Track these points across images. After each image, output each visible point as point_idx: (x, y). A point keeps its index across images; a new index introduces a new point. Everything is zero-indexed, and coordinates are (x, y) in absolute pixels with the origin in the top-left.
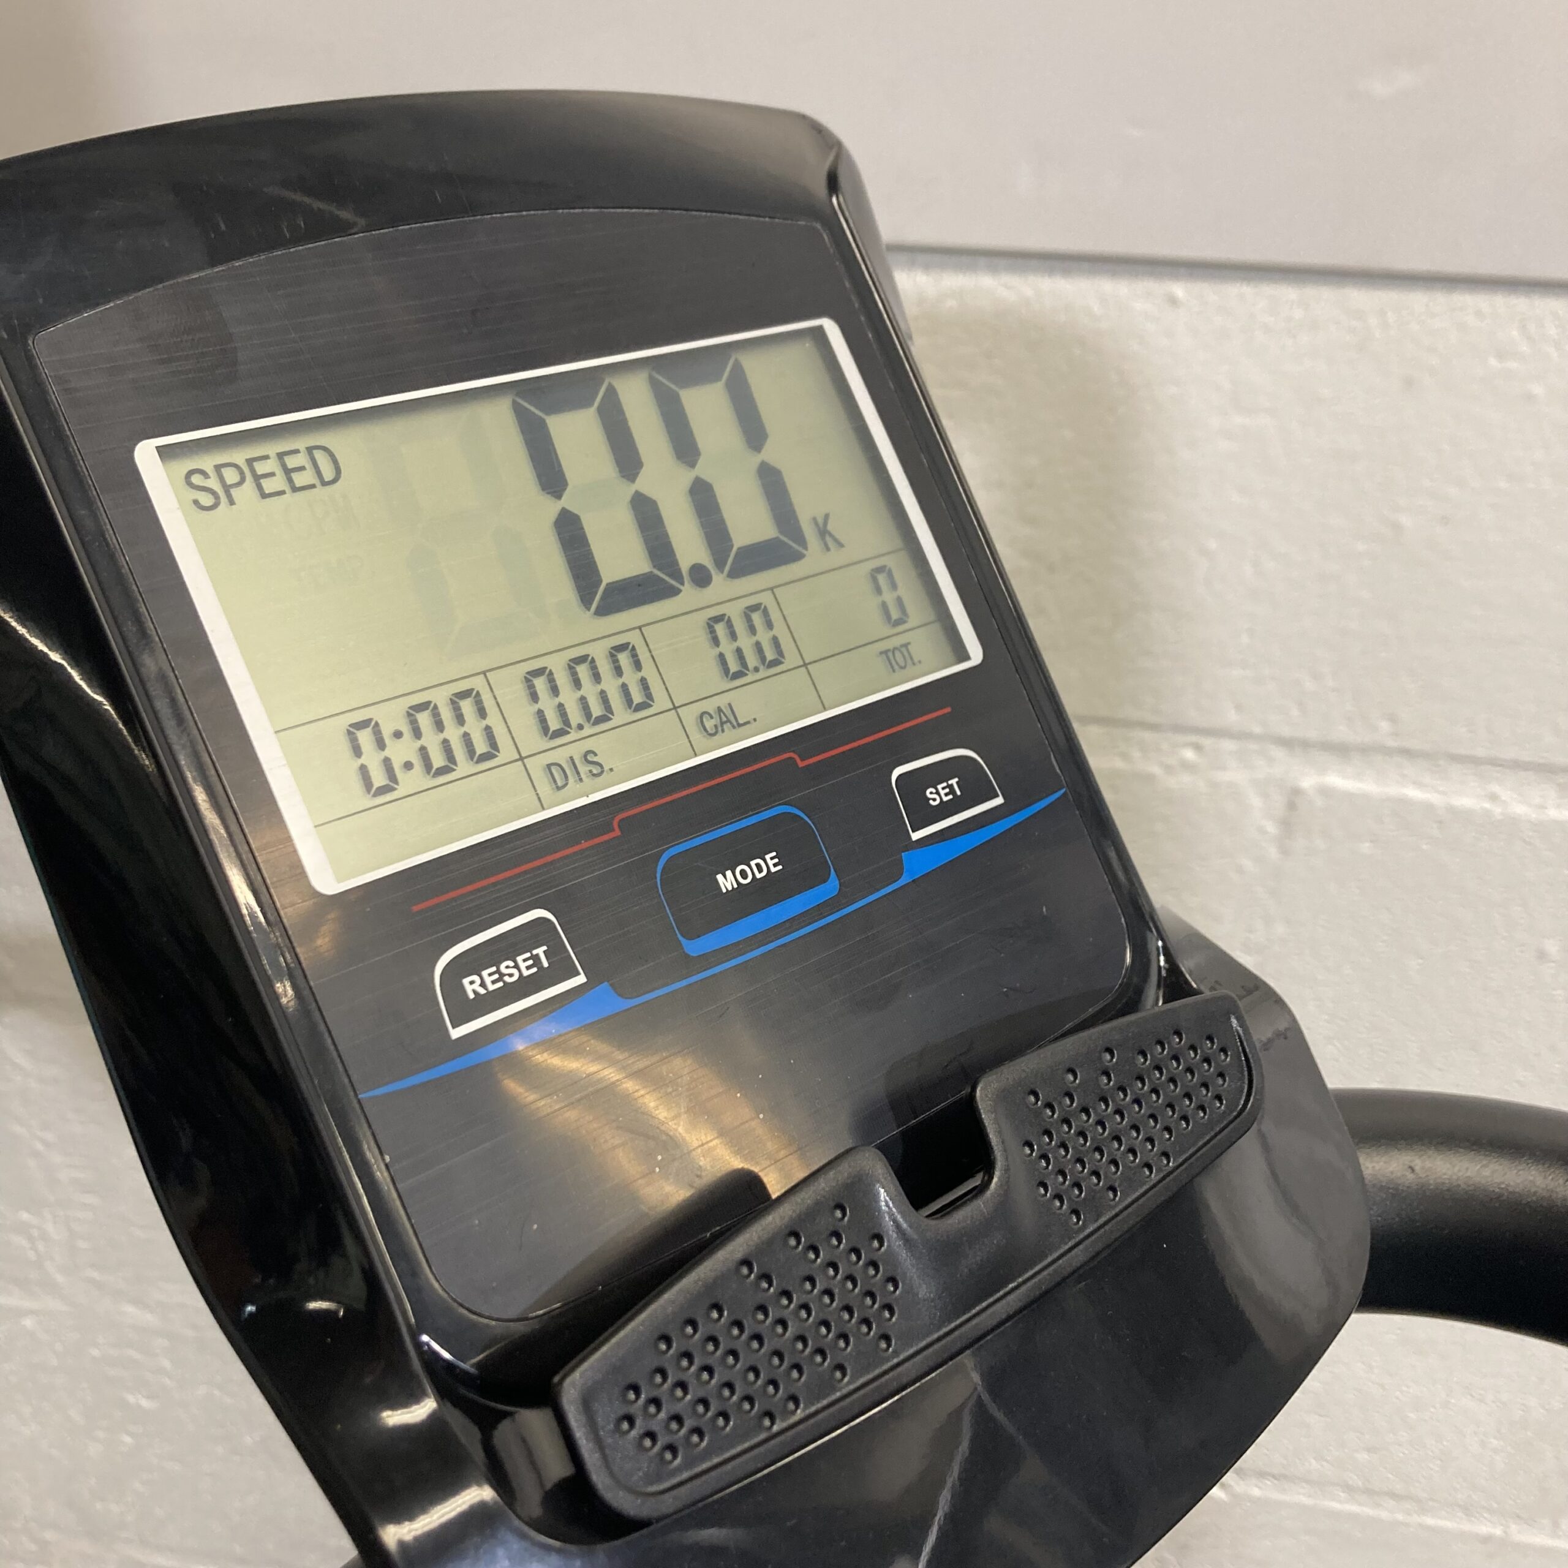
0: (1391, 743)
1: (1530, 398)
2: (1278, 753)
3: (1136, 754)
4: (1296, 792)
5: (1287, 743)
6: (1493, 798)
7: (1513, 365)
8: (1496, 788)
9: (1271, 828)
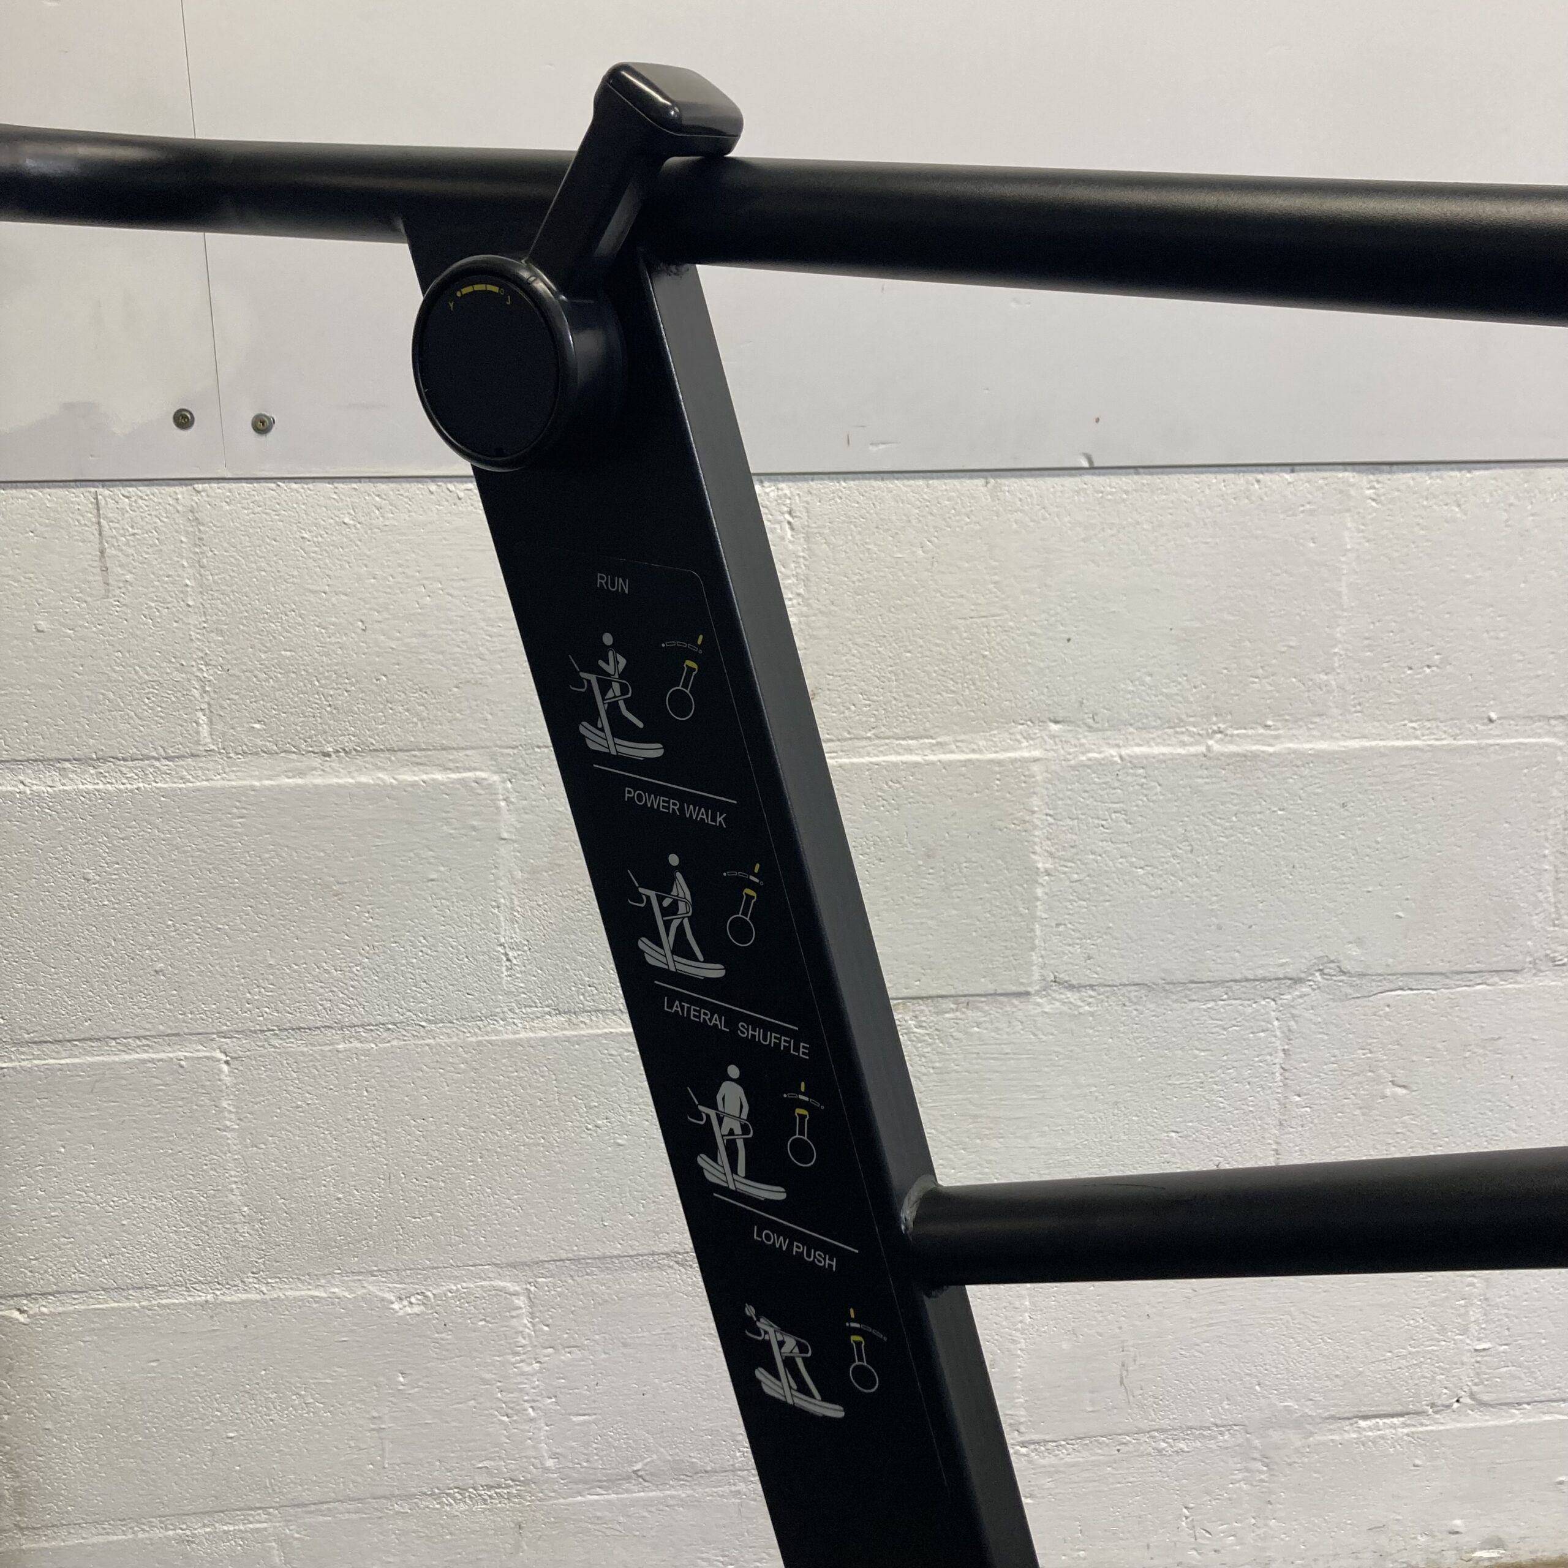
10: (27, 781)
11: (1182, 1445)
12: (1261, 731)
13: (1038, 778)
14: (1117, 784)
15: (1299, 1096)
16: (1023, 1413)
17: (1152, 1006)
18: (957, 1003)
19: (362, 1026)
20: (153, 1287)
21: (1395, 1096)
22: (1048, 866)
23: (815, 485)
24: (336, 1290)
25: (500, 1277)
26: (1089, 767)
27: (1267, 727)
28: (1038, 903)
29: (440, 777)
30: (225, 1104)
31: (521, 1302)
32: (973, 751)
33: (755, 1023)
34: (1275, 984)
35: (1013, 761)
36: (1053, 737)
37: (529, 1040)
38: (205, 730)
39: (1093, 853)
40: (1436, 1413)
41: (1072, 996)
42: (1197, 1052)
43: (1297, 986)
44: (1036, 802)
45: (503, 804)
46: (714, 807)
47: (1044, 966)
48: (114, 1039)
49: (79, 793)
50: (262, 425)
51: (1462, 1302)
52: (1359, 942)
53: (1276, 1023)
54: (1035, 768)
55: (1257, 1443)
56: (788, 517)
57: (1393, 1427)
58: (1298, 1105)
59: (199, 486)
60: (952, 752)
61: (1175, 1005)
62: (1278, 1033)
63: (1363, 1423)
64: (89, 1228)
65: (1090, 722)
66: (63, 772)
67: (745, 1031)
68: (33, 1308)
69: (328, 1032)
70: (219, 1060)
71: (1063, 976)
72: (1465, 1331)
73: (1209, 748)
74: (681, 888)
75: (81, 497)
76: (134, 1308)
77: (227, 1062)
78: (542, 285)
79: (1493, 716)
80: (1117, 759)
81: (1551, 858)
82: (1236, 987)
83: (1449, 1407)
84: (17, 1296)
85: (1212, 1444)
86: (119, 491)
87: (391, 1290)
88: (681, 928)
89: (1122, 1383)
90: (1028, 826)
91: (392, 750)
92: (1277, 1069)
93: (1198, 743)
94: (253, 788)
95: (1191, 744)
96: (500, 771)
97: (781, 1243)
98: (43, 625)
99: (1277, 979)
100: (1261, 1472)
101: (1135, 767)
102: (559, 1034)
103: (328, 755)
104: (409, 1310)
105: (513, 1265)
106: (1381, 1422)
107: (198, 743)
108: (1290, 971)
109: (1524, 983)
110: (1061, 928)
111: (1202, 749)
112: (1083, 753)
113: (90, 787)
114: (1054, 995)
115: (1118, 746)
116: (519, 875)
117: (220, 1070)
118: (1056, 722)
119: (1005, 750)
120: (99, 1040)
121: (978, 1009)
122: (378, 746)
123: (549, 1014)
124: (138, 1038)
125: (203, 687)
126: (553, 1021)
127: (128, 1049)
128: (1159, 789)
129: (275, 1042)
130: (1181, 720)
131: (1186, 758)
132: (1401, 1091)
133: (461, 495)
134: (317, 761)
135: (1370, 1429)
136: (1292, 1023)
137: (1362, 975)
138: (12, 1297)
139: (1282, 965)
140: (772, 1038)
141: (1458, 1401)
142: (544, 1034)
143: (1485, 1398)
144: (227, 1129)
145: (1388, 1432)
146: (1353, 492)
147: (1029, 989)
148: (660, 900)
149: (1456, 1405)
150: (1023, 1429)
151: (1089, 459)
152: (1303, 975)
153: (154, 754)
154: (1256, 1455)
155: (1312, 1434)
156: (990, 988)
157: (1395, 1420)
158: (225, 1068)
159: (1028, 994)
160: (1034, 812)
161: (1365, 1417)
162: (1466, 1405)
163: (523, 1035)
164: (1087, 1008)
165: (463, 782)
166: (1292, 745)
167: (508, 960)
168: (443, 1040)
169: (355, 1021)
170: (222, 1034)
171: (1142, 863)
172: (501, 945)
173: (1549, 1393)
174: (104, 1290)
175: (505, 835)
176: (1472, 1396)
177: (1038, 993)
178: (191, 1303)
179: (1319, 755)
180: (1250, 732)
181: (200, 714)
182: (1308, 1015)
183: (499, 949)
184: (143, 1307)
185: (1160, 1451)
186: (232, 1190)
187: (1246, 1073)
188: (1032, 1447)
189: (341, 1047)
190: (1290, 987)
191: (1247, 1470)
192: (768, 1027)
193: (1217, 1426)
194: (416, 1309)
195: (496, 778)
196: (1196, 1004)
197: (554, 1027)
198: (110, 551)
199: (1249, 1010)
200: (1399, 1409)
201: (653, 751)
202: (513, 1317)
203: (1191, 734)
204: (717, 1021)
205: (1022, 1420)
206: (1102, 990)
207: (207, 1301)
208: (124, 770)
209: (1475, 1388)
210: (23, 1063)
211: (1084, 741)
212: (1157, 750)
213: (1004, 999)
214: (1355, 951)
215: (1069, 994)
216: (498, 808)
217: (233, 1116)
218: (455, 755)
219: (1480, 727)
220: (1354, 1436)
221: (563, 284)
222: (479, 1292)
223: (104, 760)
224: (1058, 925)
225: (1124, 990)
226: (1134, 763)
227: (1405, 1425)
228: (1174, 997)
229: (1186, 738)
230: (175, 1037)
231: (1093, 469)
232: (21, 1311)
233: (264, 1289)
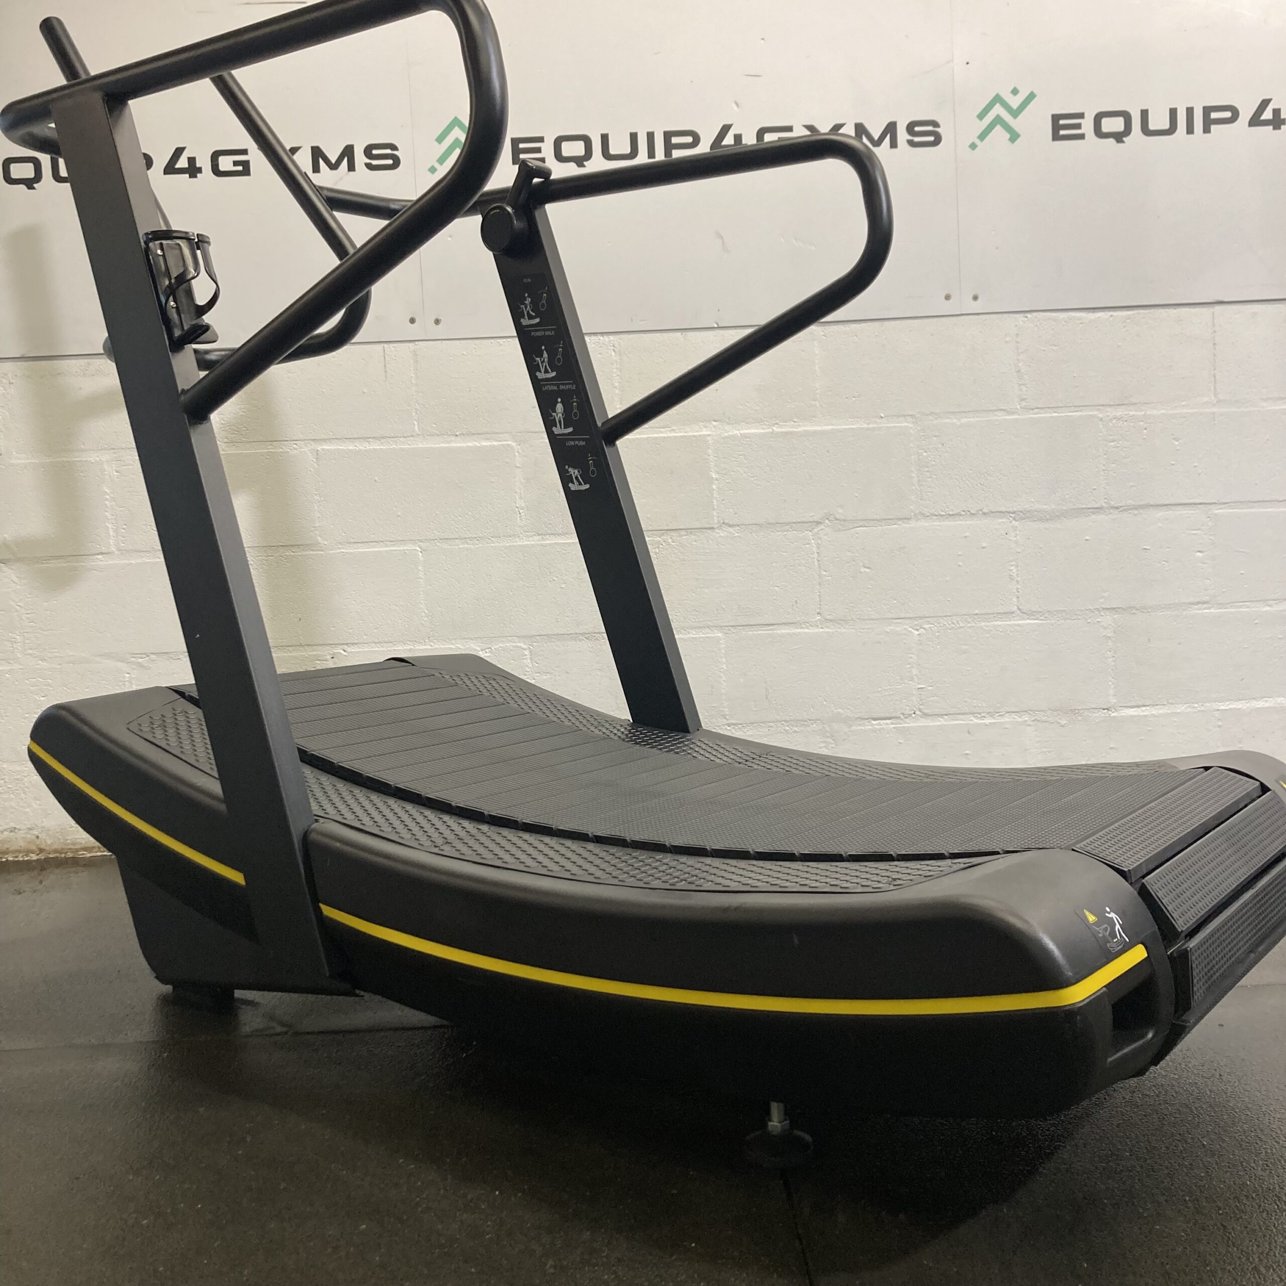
0: (334, 437)
1: (340, 365)
2: (312, 443)
3: (284, 447)
4: (318, 451)
5: (313, 440)
6: (356, 446)
7: (336, 359)
8: (356, 444)
9: (314, 460)
10: (357, 445)
11: (796, 729)
12: (792, 423)
13: (710, 442)
14: (740, 444)
15: (826, 572)
16: (726, 710)
17: (762, 534)
18: (687, 532)
19: (469, 538)
20: (392, 642)
21: (865, 572)
22: (717, 477)
23: (622, 336)
24: (458, 645)
25: (519, 642)
26: (729, 438)
27: (795, 422)
28: (714, 491)
29: (495, 443)
30: (420, 568)
31: (527, 652)
32: (685, 432)
33: (563, 384)
34: (810, 524)
35: (700, 436)
36: (714, 427)
37: (528, 544)
38: (416, 428)
39: (734, 471)
40: (906, 718)
41: (731, 530)
42: (781, 553)
43: (819, 525)
44: (710, 451)
45: (517, 454)
46: (551, 330)
47: (718, 517)
48: (382, 542)
49: (374, 449)
50: (437, 322)
51: (909, 666)
52: (841, 507)
53: (813, 541)
54: (709, 438)
55: (828, 729)
56: (613, 348)
57: (887, 724)
58: (825, 575)
59: (417, 343)
60: (677, 433)
61: (772, 534)
62: (814, 545)
63: (873, 722)
64: (370, 617)
65: (728, 421)
66: (368, 442)
67: (562, 387)
68: (349, 650)
69: (457, 541)
70: (418, 551)
71: (727, 521)
72: (912, 680)
73: (773, 430)
74: (545, 355)
75: (379, 347)
76: (385, 651)
77: (421, 552)
78: (509, 209)
79: (882, 415)
80: (739, 435)
81: (915, 472)
82: (794, 525)
83: (910, 715)
84: (344, 644)
85: (808, 729)
86: (392, 345)
87: (479, 646)
88: (546, 366)
89: (767, 698)
90: (708, 461)
91: (478, 434)
92: (815, 560)
93: (769, 428)
94: (432, 448)
95: (766, 429)
96: (516, 442)
97: (572, 443)
98: (365, 391)
99: (810, 522)
100: (832, 743)
101: (746, 437)
102: (538, 543)
103: (457, 436)
104: (485, 655)
105: (524, 637)
106: (882, 722)
107: (414, 432)
108: (816, 519)
109: (913, 524)
110: (724, 502)
111: (771, 430)
112: (726, 433)
113: (378, 447)
114: (724, 529)
115: (739, 430)
116: (523, 481)
117: (419, 555)
118: (715, 421)
119: (697, 432)
120: (377, 542)
121: (695, 535)
122: (474, 432)
123: (535, 535)
124: (390, 541)
125: (416, 412)
126: (536, 538)
127: (386, 546)
128: (756, 446)
129: (438, 544)
130: (761, 419)
131: (764, 434)
132: (868, 570)
133: (502, 343)
134: (453, 438)
135: (877, 724)
136: (819, 541)
137: (844, 520)
138: (342, 644)
139: (811, 516)
140: (567, 386)
141: (914, 713)
142: (533, 543)
143: (926, 711)
144: (421, 578)
145: (884, 726)
146: (816, 333)
147: (715, 526)
148: (541, 359)
149: (914, 715)
150: (727, 717)
151: (717, 324)
152: (821, 521)
153: (399, 436)
154: (828, 735)
155: (851, 726)
156: (699, 526)
157: (888, 721)
158: (420, 554)
159: (713, 528)
160: (709, 455)
161: (875, 719)
162: (918, 715)
163: (526, 543)
164: (737, 534)
165: (503, 445)
166: (805, 428)
167: (520, 514)
168: (497, 544)
169: (467, 537)
170: (420, 541)
171: (753, 476)
172: (517, 507)
173: (955, 710)
174: (374, 643)
175: (518, 465)
176: (920, 710)
177: (717, 528)
178: (405, 649)
179: (815, 432)
180: (788, 424)
181: (415, 422)
182: (825, 537)
183: (517, 509)
184: (388, 650)
185: (786, 731)
186: (421, 603)
187: (803, 562)
188: (732, 726)
189: (461, 546)
190: (816, 526)
191: (825, 742)
192: (566, 384)
193: (810, 720)
194: (488, 654)
195: (514, 444)
196: (780, 533)
197: (535, 540)
198: (387, 365)
199: (801, 535)
200: (888, 715)
201: (537, 320)
202: (524, 659)
203: (765, 425)
204: (555, 388)
205: (727, 713)
206: (742, 527)
207: (411, 649)
208: (389, 441)
209: (921, 707)
210: (351, 551)
211: (726, 428)
212: (753, 431)
213: (704, 530)
214: (840, 511)
215: (730, 529)
216: (515, 455)
217: (423, 573)
218: (502, 435)
219: (878, 420)
220: (870, 727)
221: (513, 208)
222: (512, 648)
223: (383, 438)
224: (723, 500)
225: (751, 526)
226: (745, 436)
227: (892, 724)
228: (771, 530)
229: (765, 427)
230: (403, 542)
231: (719, 328)
232: (344, 651)
233: (432, 644)
